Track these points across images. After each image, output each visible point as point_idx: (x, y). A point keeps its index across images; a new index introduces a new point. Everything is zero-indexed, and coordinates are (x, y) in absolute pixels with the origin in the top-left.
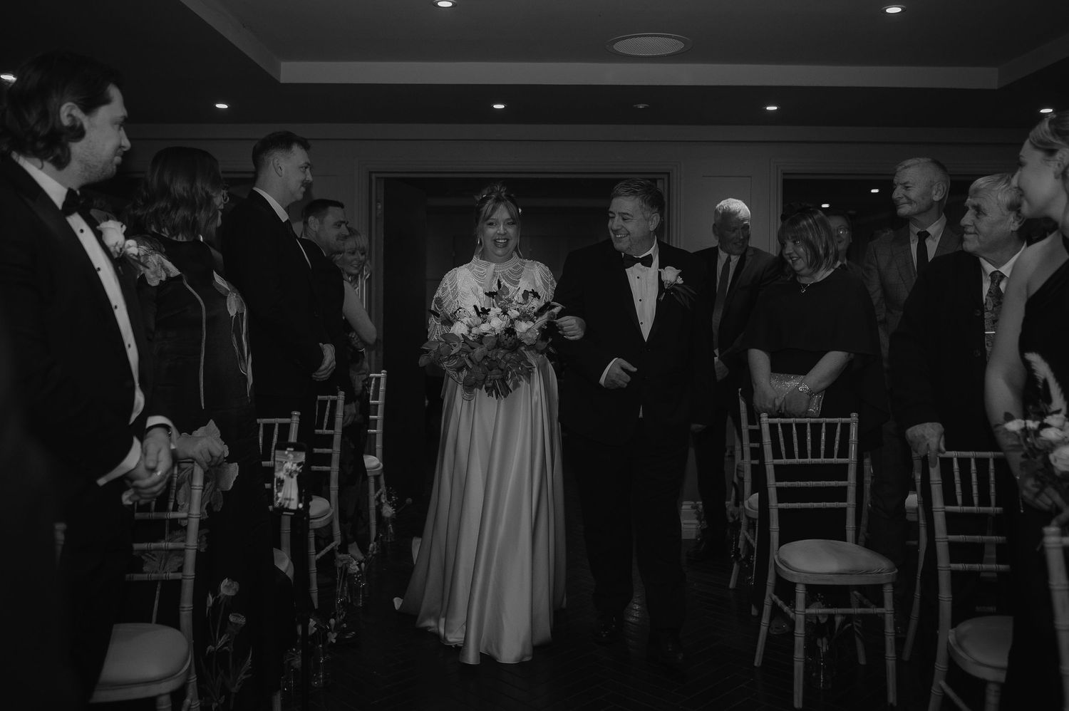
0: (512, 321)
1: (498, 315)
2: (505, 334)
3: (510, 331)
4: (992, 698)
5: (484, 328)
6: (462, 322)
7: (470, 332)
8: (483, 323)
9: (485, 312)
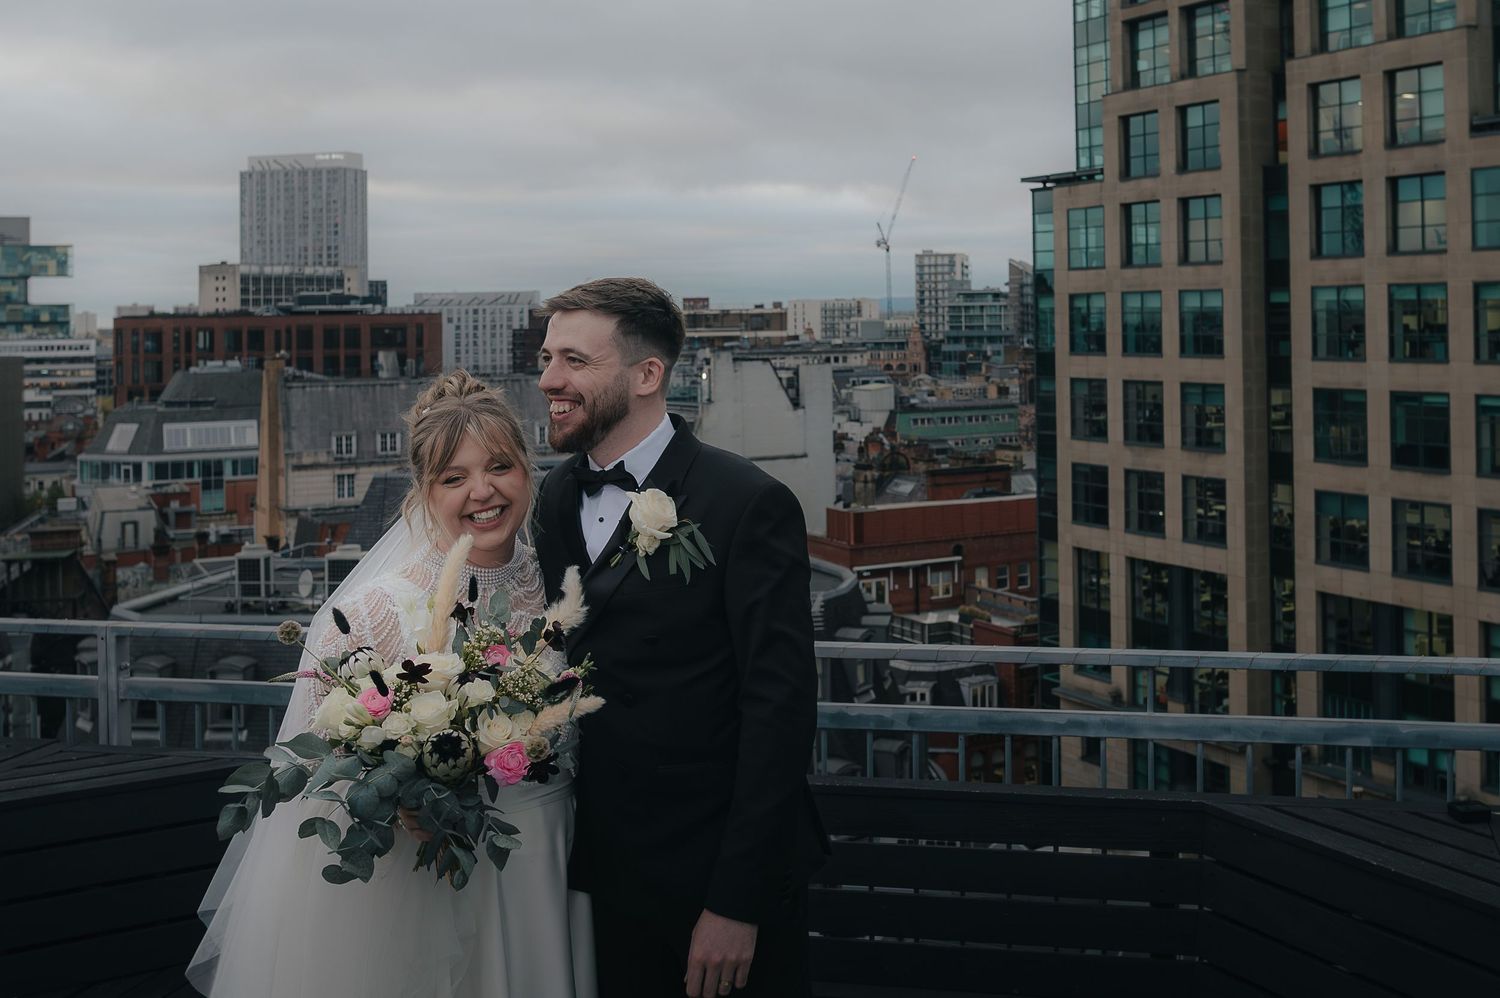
3: (448, 747)
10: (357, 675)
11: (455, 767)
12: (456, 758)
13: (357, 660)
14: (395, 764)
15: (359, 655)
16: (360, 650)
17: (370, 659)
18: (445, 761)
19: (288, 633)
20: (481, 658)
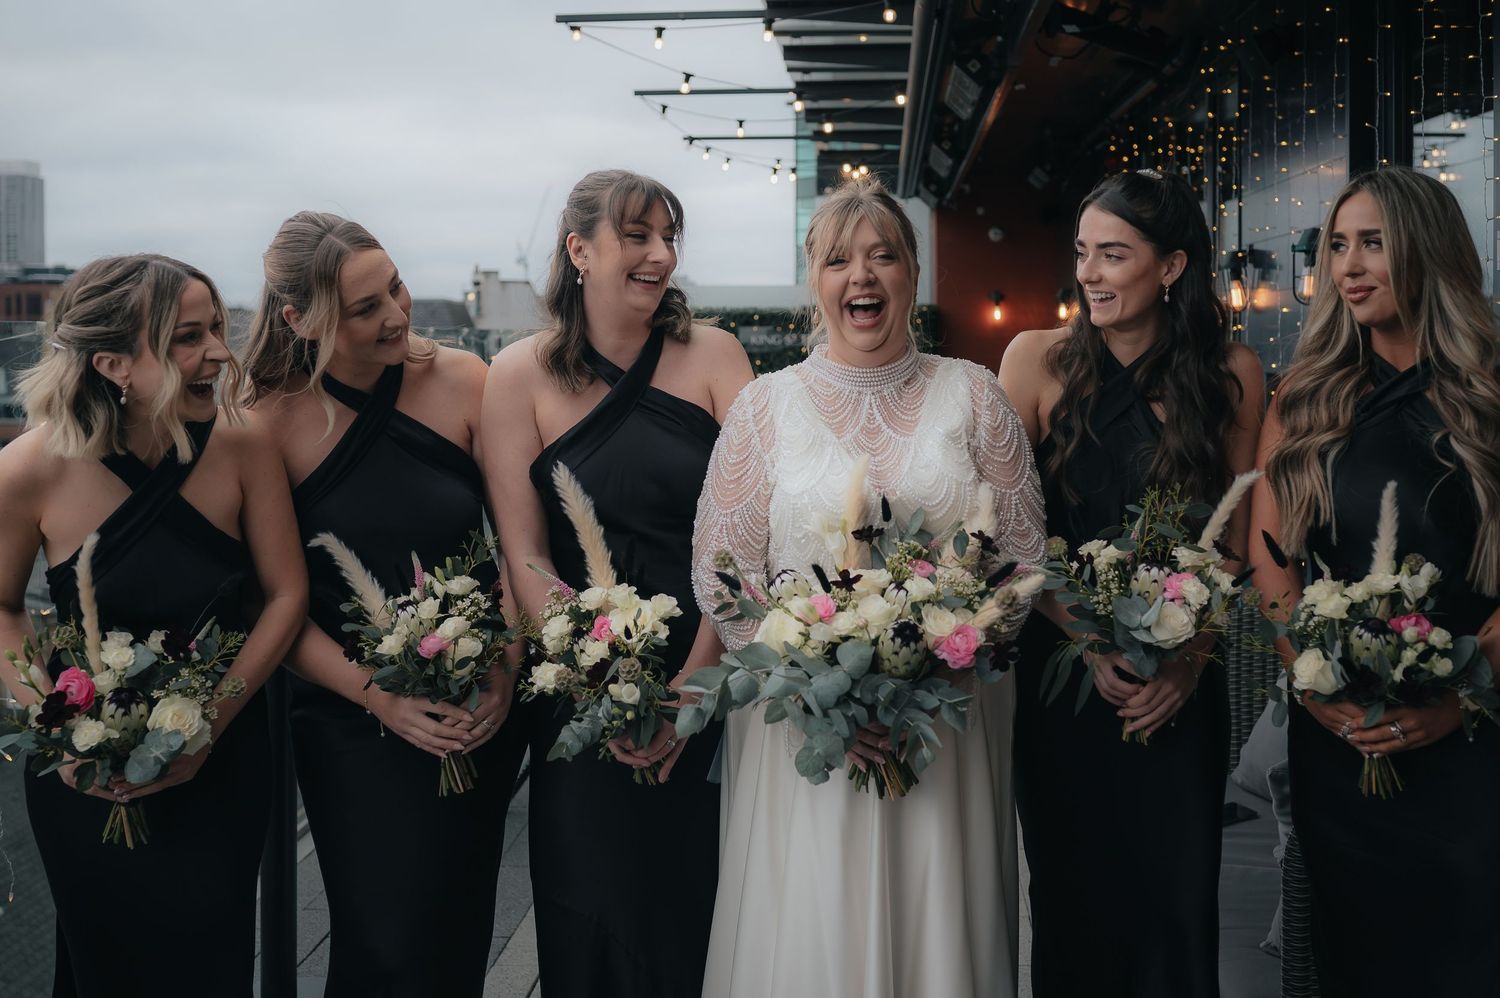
0: (916, 607)
1: (883, 593)
2: (893, 639)
3: (908, 632)
5: (844, 623)
6: (787, 611)
7: (806, 636)
8: (840, 609)
9: (847, 582)
10: (784, 596)
11: (916, 651)
12: (916, 642)
13: (783, 581)
14: (849, 657)
15: (784, 576)
16: (784, 572)
17: (795, 580)
18: (908, 645)
19: (723, 559)
20: (910, 568)
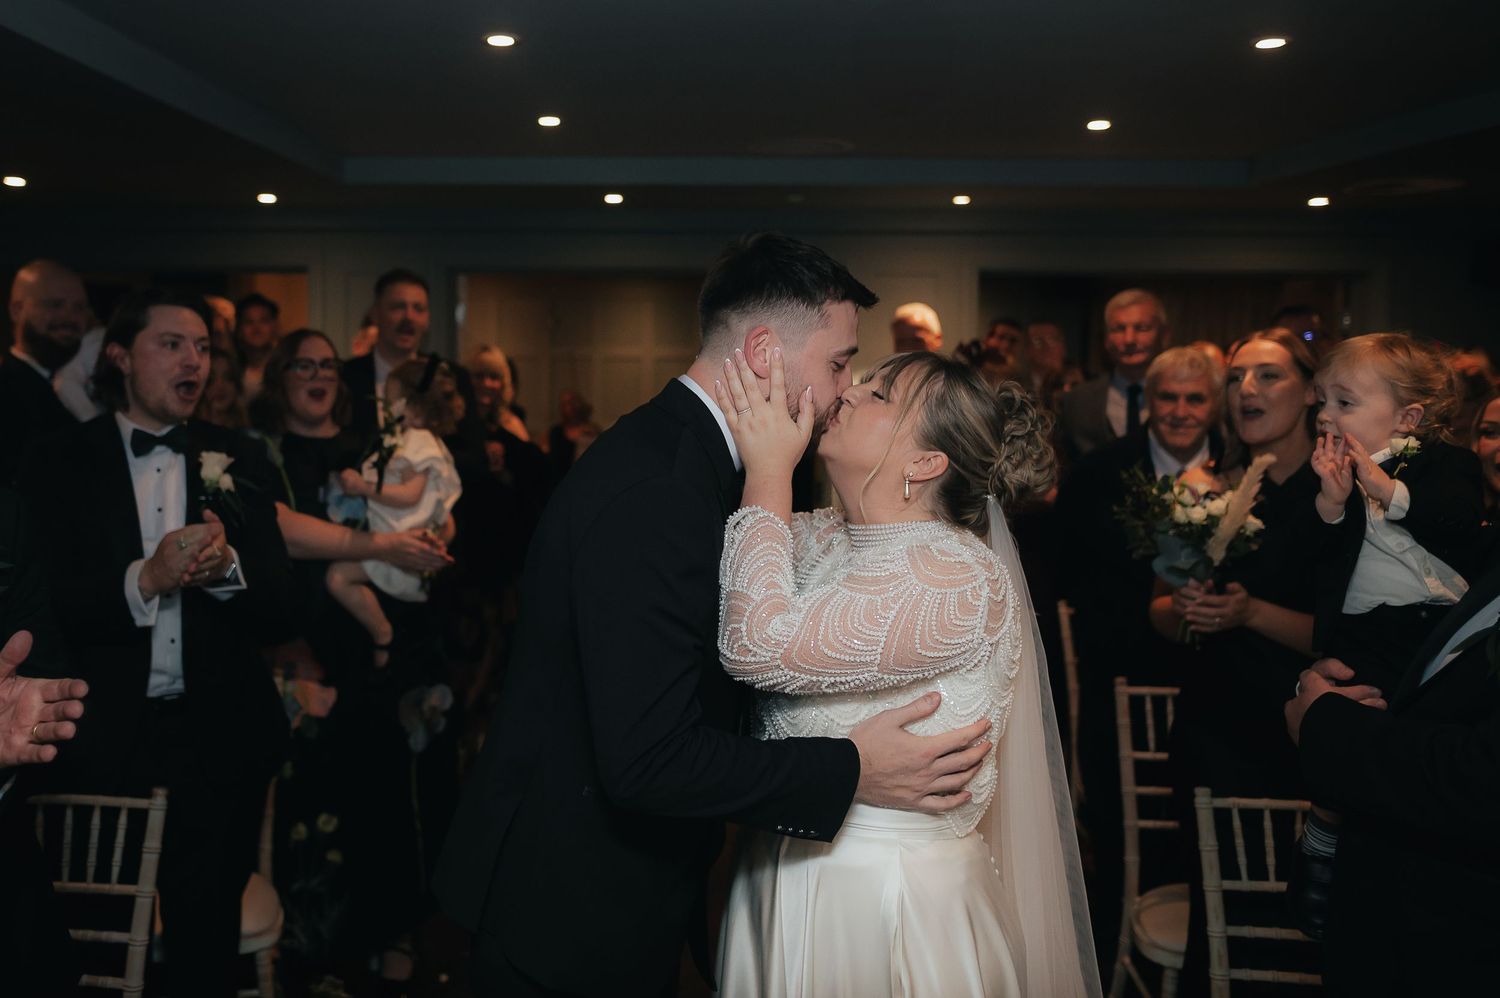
4: (1169, 986)
